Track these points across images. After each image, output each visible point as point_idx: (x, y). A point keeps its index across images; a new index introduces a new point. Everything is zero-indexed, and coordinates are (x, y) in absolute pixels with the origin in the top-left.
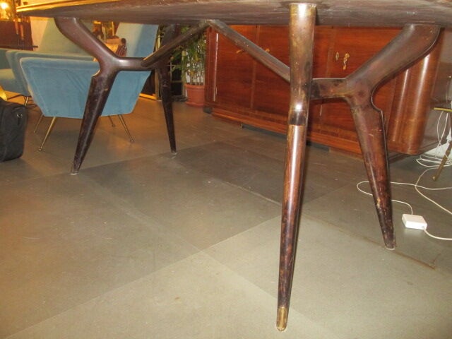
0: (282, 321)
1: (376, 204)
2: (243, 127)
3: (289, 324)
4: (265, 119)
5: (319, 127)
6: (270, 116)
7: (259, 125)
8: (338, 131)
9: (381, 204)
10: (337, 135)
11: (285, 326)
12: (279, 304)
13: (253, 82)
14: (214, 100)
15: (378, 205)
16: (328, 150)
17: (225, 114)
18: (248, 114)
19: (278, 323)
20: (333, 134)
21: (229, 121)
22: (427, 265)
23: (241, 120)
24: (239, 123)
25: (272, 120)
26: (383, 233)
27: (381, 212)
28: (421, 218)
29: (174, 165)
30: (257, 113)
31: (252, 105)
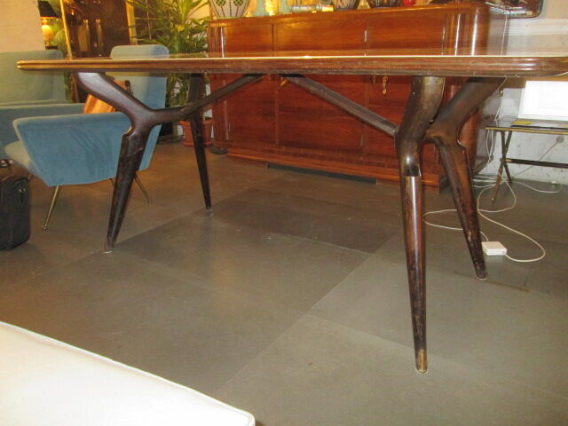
0: (422, 364)
1: (467, 237)
2: (269, 166)
3: (429, 365)
4: (295, 155)
5: (361, 159)
6: (302, 151)
7: (289, 163)
8: (383, 161)
9: (472, 237)
10: (383, 166)
11: (426, 368)
12: (417, 349)
13: (277, 114)
14: (228, 138)
15: (469, 238)
16: (375, 182)
17: (244, 154)
18: (273, 152)
19: (418, 367)
20: (379, 165)
21: (250, 161)
22: (521, 289)
23: (267, 160)
24: (264, 162)
25: (305, 156)
26: (475, 266)
27: (472, 245)
28: (498, 243)
29: (219, 224)
30: (284, 149)
31: (277, 141)
